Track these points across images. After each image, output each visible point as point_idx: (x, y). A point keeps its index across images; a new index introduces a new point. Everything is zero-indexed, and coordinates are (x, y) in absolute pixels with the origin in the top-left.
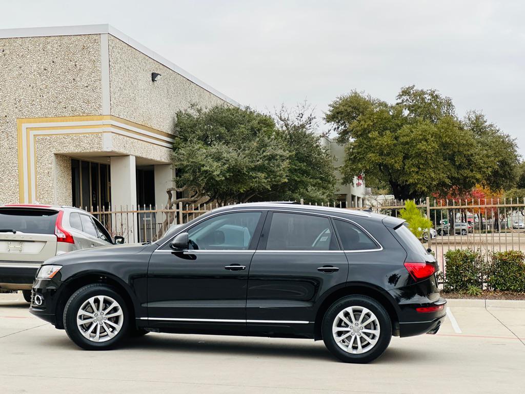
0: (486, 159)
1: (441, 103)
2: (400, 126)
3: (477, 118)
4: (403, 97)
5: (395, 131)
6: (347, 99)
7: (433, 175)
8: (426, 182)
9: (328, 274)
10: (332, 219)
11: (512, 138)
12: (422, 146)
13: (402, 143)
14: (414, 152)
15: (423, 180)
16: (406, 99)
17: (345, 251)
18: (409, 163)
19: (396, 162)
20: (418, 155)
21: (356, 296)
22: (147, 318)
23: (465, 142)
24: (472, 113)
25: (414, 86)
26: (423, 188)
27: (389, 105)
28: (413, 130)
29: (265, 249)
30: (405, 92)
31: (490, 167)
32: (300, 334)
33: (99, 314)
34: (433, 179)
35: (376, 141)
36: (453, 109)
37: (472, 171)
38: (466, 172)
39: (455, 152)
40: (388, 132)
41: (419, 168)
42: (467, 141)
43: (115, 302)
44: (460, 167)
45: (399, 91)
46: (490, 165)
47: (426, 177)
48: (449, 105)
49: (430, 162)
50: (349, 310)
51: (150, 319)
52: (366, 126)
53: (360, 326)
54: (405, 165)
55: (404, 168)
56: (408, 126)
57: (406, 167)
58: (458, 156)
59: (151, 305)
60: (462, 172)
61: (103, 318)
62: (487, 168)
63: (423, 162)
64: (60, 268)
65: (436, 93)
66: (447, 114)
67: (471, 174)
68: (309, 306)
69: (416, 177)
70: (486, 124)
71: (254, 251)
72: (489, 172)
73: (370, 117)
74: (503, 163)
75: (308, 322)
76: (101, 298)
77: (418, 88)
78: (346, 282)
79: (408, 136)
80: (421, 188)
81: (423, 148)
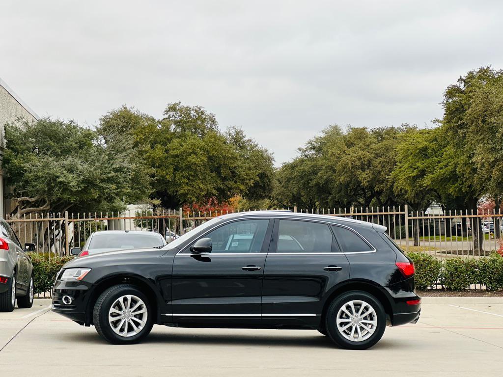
0: (249, 172)
1: (205, 119)
2: (169, 140)
3: (237, 133)
4: (170, 113)
5: (165, 144)
6: (117, 114)
7: (202, 186)
8: (195, 192)
9: (333, 272)
10: (331, 226)
11: (270, 152)
12: (192, 159)
13: (172, 156)
14: (184, 165)
15: (192, 190)
16: (172, 114)
17: (345, 253)
18: (179, 174)
19: (167, 174)
20: (188, 167)
21: (356, 291)
22: (171, 315)
23: (230, 155)
24: (232, 128)
25: (180, 102)
26: (193, 199)
27: (157, 120)
28: (183, 144)
29: (276, 252)
30: (173, 108)
31: (252, 179)
32: (307, 326)
33: (127, 311)
34: (201, 190)
35: (148, 154)
36: (216, 124)
37: (236, 182)
38: (231, 184)
39: (220, 165)
40: (159, 146)
41: (189, 179)
42: (231, 154)
43: (140, 300)
44: (224, 179)
45: (166, 107)
46: (252, 177)
47: (195, 188)
48: (213, 121)
49: (199, 174)
50: (351, 303)
51: (174, 315)
52: (138, 140)
53: (359, 317)
54: (175, 176)
55: (175, 180)
56: (178, 140)
57: (177, 178)
58: (223, 169)
59: (175, 303)
60: (226, 183)
61: (130, 315)
62: (250, 180)
63: (193, 174)
64: (89, 271)
65: (202, 109)
66: (211, 130)
67: (235, 185)
68: (317, 301)
69: (186, 187)
70: (245, 139)
71: (267, 254)
72: (251, 183)
73: (142, 131)
74: (263, 176)
75: (315, 315)
76: (129, 297)
77: (184, 104)
78: (349, 280)
79: (178, 149)
80: (191, 198)
81: (193, 160)
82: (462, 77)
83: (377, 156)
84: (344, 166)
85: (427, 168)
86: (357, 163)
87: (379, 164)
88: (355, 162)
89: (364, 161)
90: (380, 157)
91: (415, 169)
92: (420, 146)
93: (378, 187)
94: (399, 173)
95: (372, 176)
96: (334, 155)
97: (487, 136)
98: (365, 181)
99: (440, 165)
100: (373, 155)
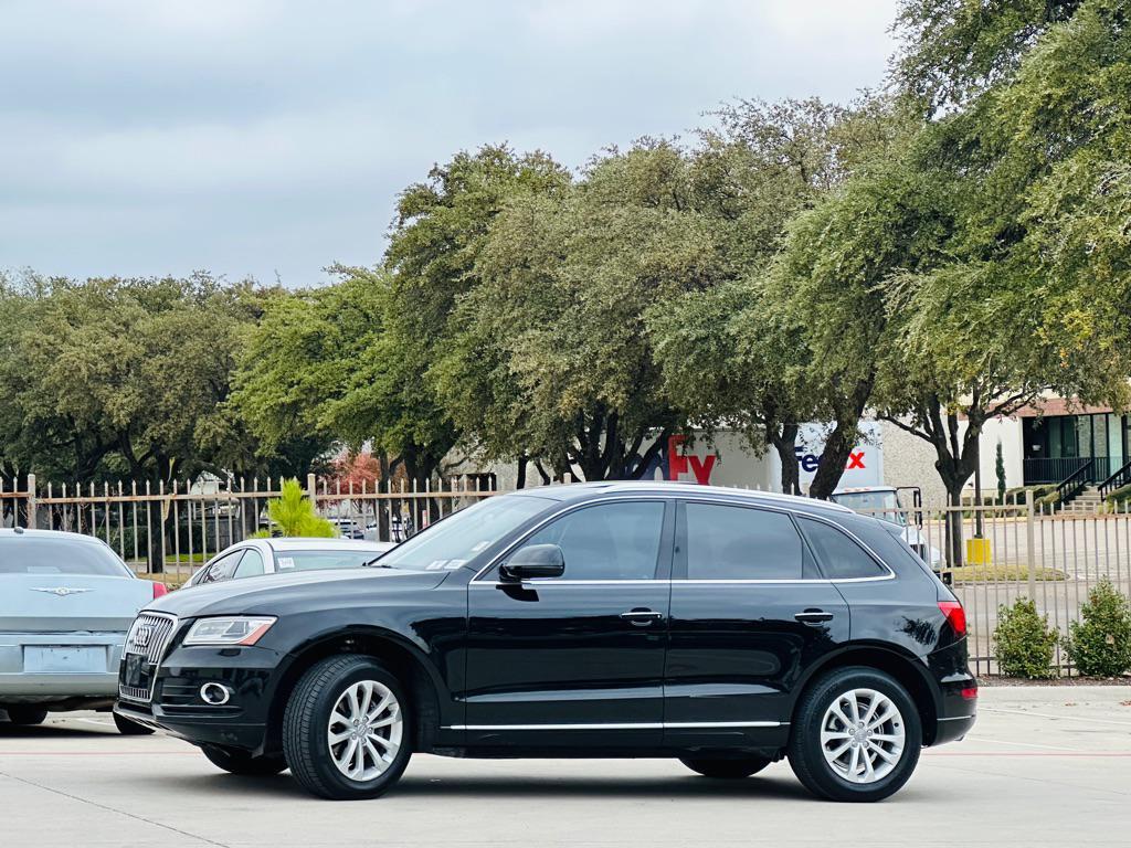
10: (797, 519)
21: (861, 669)
22: (463, 727)
51: (469, 727)
53: (867, 728)
64: (272, 623)
71: (669, 581)
75: (778, 724)
78: (849, 643)
82: (440, 167)
83: (152, 351)
84: (67, 373)
85: (323, 383)
86: (103, 367)
87: (158, 370)
88: (96, 365)
89: (120, 362)
90: (162, 352)
91: (291, 385)
92: (306, 330)
93: (154, 429)
94: (251, 394)
95: (139, 402)
96: (38, 346)
97: (533, 310)
98: (123, 412)
99: (355, 377)
100: (142, 349)
